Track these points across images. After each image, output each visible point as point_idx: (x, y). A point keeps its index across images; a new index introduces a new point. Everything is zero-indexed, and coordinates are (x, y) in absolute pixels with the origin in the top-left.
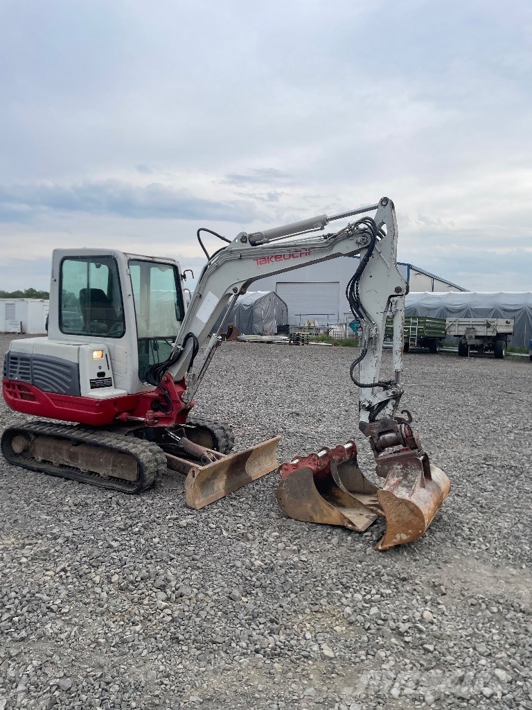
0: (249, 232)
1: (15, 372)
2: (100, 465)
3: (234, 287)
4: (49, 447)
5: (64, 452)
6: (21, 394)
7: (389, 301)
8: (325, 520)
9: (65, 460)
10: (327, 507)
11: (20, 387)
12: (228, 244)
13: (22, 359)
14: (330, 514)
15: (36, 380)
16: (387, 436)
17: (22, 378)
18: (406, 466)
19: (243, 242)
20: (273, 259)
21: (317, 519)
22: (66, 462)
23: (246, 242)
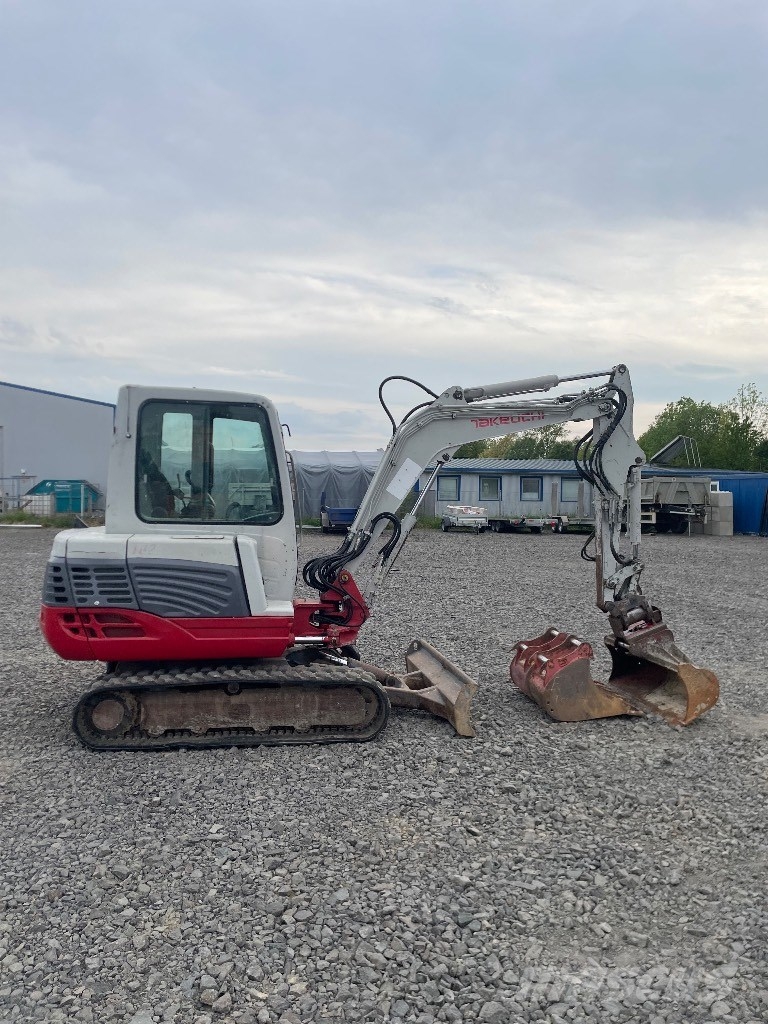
0: (464, 387)
1: (92, 592)
2: (296, 712)
3: (444, 453)
4: (184, 706)
5: (219, 708)
6: (104, 629)
7: (630, 472)
8: (605, 713)
9: (222, 719)
10: (606, 698)
11: (99, 617)
12: (434, 399)
13: (96, 570)
14: (610, 706)
15: (144, 602)
16: (633, 612)
17: (110, 600)
18: (659, 640)
19: (456, 398)
20: (498, 421)
21: (595, 714)
22: (224, 723)
23: (461, 398)
